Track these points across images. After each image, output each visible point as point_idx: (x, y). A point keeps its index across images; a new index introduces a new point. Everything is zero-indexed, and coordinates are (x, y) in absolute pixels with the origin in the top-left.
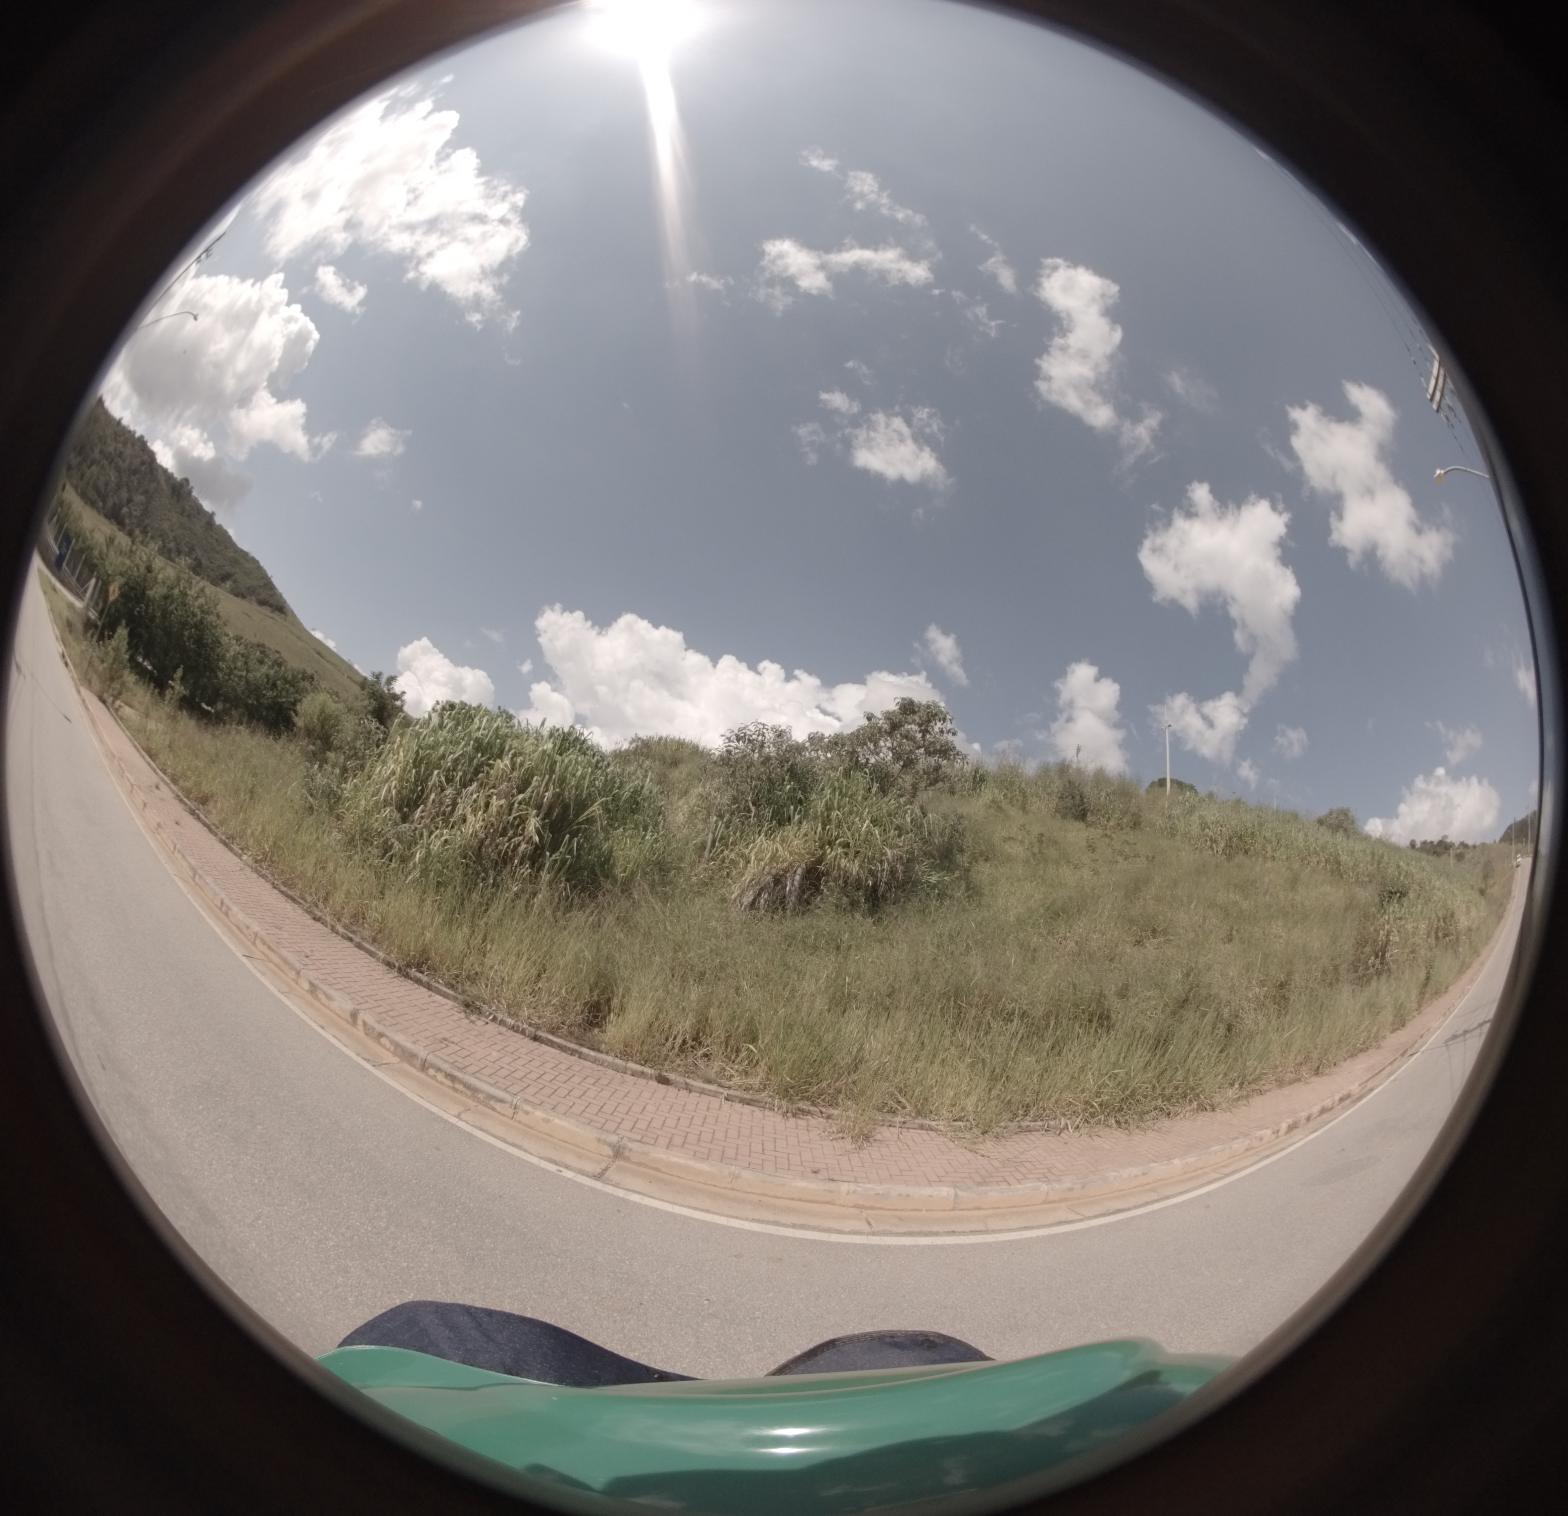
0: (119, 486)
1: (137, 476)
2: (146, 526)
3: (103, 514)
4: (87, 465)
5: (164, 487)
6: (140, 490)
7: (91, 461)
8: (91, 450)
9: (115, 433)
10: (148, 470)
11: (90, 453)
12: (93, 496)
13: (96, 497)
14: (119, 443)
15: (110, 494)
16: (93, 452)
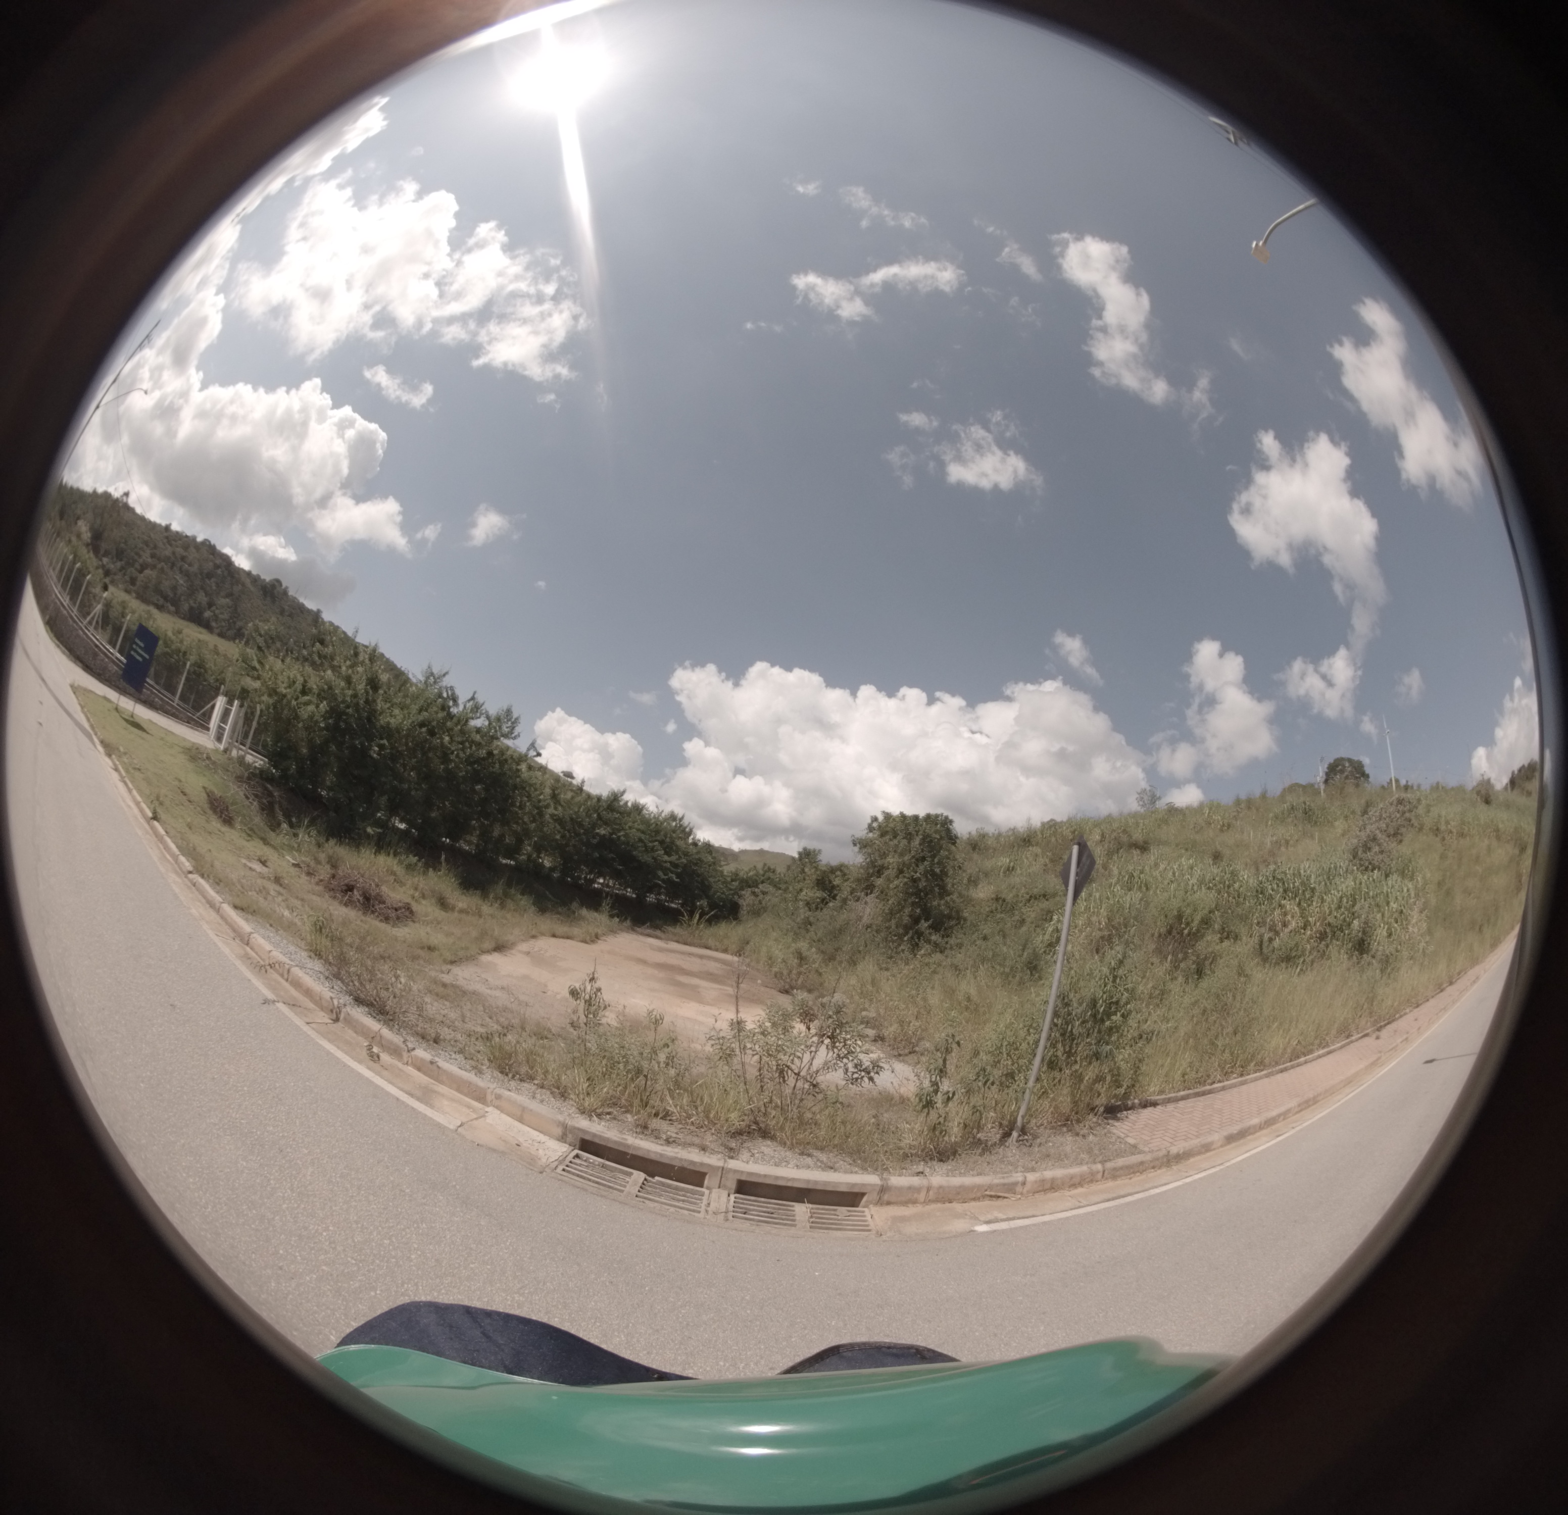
0: (192, 592)
1: (213, 580)
2: (240, 629)
3: (180, 617)
4: (136, 569)
5: (252, 589)
6: (222, 594)
7: (141, 565)
8: (137, 554)
9: (167, 538)
10: (226, 573)
11: (136, 557)
12: (158, 600)
13: (161, 601)
14: (177, 547)
15: (183, 598)
16: (140, 556)
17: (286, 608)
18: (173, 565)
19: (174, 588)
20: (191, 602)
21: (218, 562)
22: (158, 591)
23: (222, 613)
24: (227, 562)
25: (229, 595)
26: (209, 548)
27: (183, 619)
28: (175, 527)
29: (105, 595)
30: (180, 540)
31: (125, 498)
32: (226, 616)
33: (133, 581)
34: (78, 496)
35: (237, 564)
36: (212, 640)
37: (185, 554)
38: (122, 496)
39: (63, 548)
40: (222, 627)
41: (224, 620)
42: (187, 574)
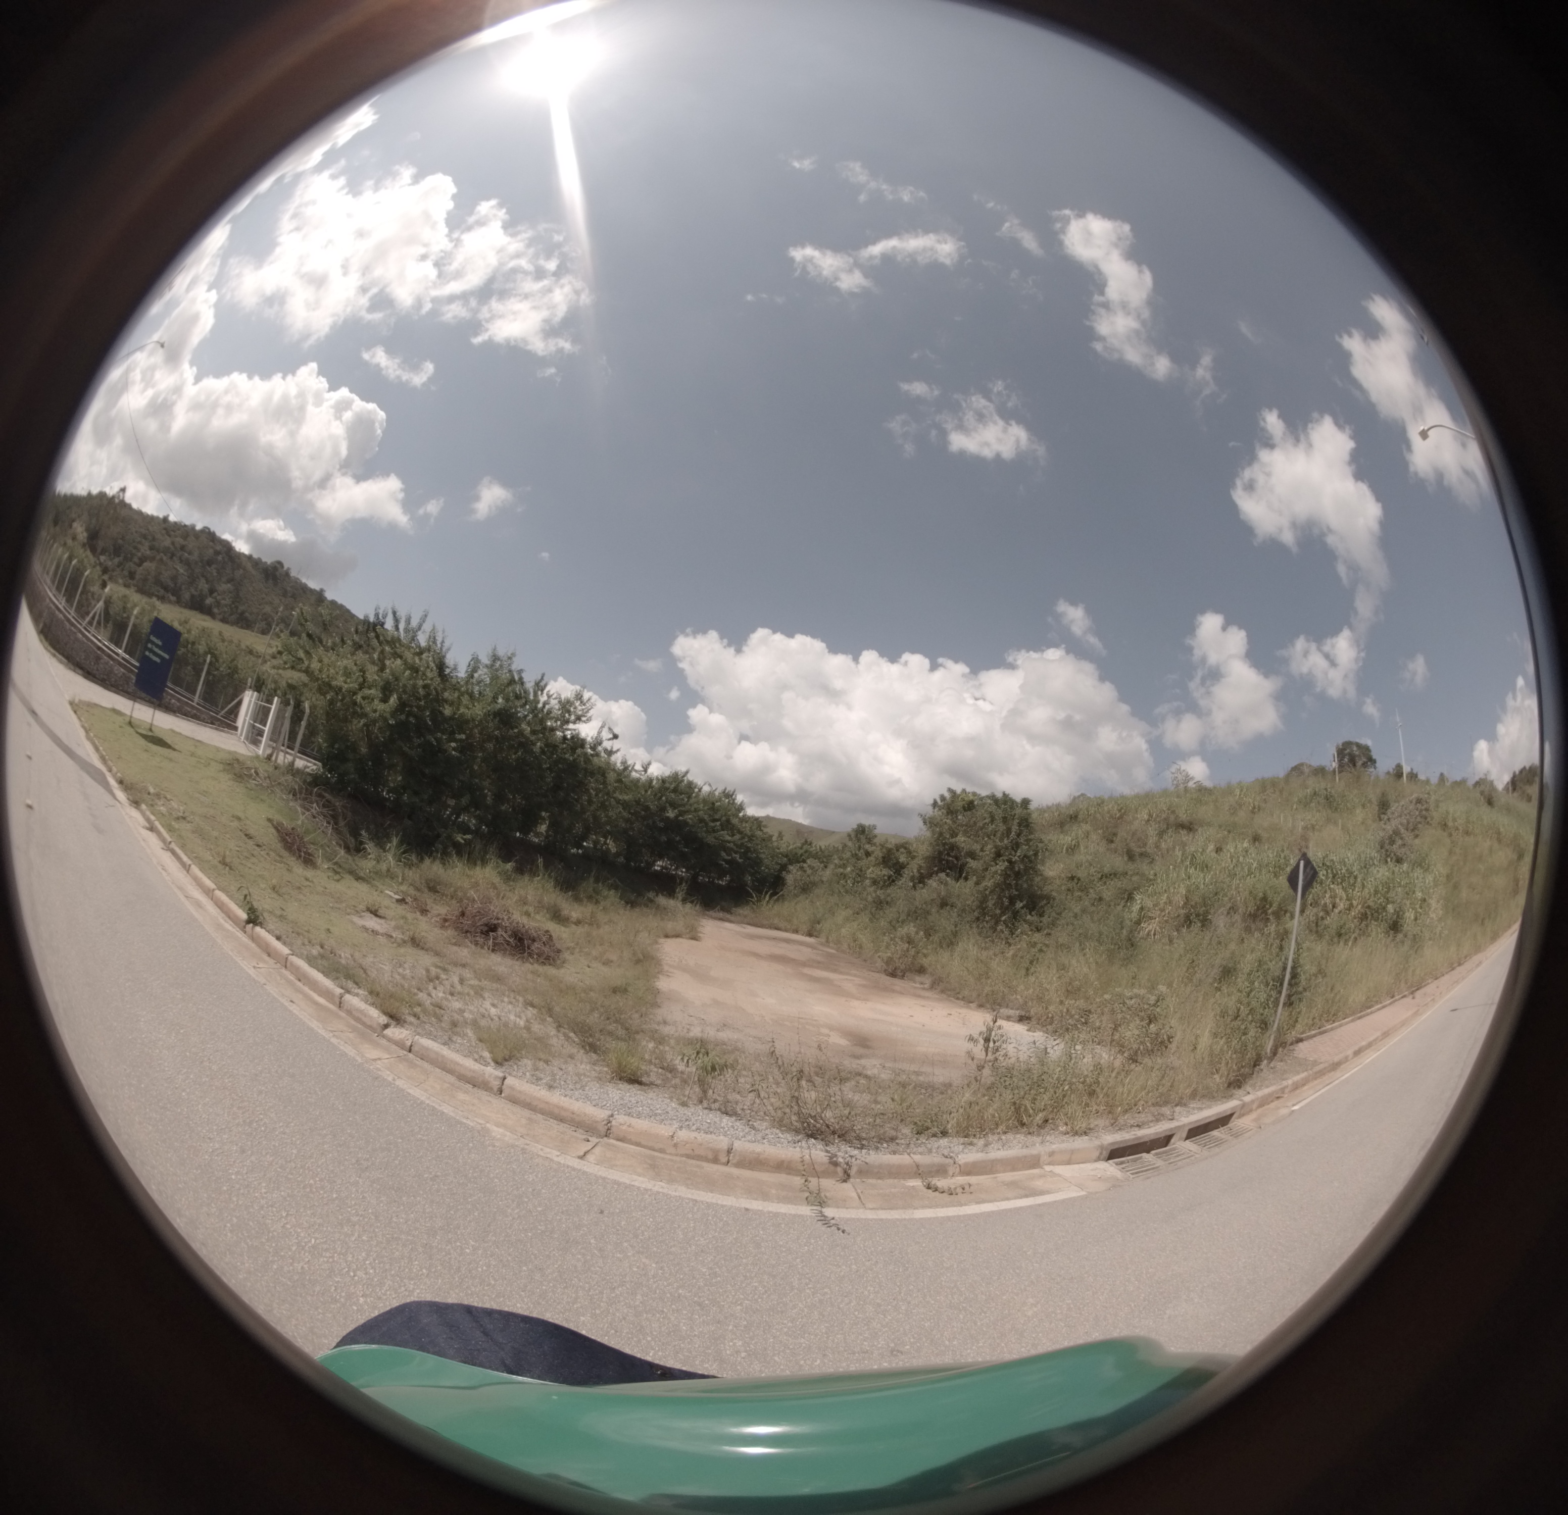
0: (193, 580)
1: (214, 566)
2: (243, 613)
3: (181, 606)
4: (135, 563)
5: (254, 572)
6: (224, 579)
7: (140, 559)
8: (135, 548)
9: (165, 529)
10: (226, 560)
11: (134, 551)
12: (158, 592)
13: (162, 592)
14: (176, 536)
15: (183, 587)
16: (138, 550)
17: (289, 589)
18: (173, 555)
19: (174, 578)
20: (193, 590)
21: (218, 548)
22: (158, 582)
23: (224, 599)
24: (228, 547)
25: (230, 581)
26: (209, 535)
27: (185, 607)
28: (172, 518)
29: (107, 590)
30: (179, 529)
31: (121, 494)
32: (228, 601)
33: (132, 575)
34: (74, 501)
35: (237, 549)
36: (214, 626)
37: (184, 543)
38: (118, 492)
39: (59, 552)
40: (225, 612)
41: (226, 605)
42: (187, 563)
